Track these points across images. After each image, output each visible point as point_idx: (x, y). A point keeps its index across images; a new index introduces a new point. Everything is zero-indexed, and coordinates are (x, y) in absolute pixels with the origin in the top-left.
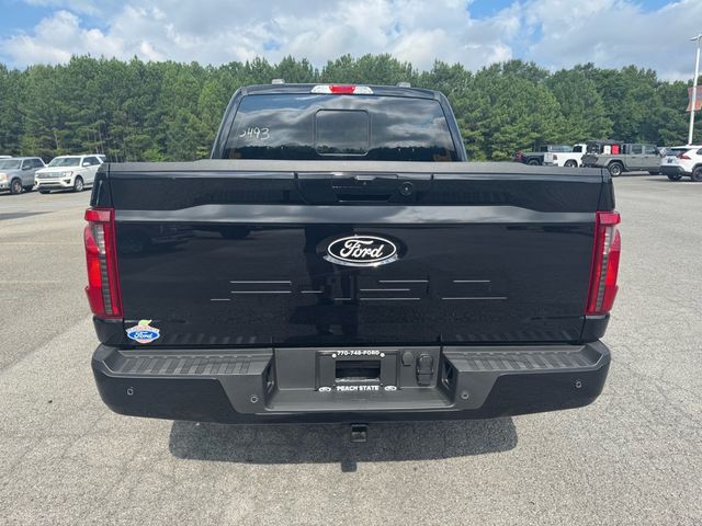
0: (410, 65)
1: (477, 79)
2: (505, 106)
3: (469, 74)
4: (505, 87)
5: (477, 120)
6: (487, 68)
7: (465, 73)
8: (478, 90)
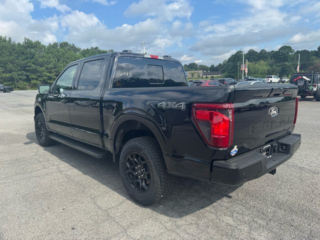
0: (10, 38)
1: (49, 49)
2: (65, 62)
3: (45, 46)
4: (63, 54)
5: (52, 68)
6: (52, 44)
7: (42, 46)
8: (50, 55)
